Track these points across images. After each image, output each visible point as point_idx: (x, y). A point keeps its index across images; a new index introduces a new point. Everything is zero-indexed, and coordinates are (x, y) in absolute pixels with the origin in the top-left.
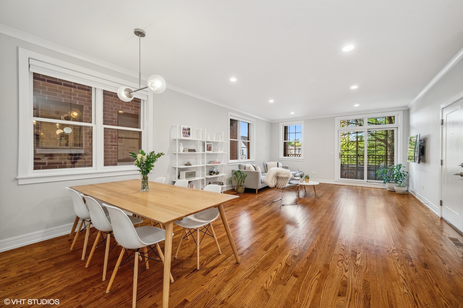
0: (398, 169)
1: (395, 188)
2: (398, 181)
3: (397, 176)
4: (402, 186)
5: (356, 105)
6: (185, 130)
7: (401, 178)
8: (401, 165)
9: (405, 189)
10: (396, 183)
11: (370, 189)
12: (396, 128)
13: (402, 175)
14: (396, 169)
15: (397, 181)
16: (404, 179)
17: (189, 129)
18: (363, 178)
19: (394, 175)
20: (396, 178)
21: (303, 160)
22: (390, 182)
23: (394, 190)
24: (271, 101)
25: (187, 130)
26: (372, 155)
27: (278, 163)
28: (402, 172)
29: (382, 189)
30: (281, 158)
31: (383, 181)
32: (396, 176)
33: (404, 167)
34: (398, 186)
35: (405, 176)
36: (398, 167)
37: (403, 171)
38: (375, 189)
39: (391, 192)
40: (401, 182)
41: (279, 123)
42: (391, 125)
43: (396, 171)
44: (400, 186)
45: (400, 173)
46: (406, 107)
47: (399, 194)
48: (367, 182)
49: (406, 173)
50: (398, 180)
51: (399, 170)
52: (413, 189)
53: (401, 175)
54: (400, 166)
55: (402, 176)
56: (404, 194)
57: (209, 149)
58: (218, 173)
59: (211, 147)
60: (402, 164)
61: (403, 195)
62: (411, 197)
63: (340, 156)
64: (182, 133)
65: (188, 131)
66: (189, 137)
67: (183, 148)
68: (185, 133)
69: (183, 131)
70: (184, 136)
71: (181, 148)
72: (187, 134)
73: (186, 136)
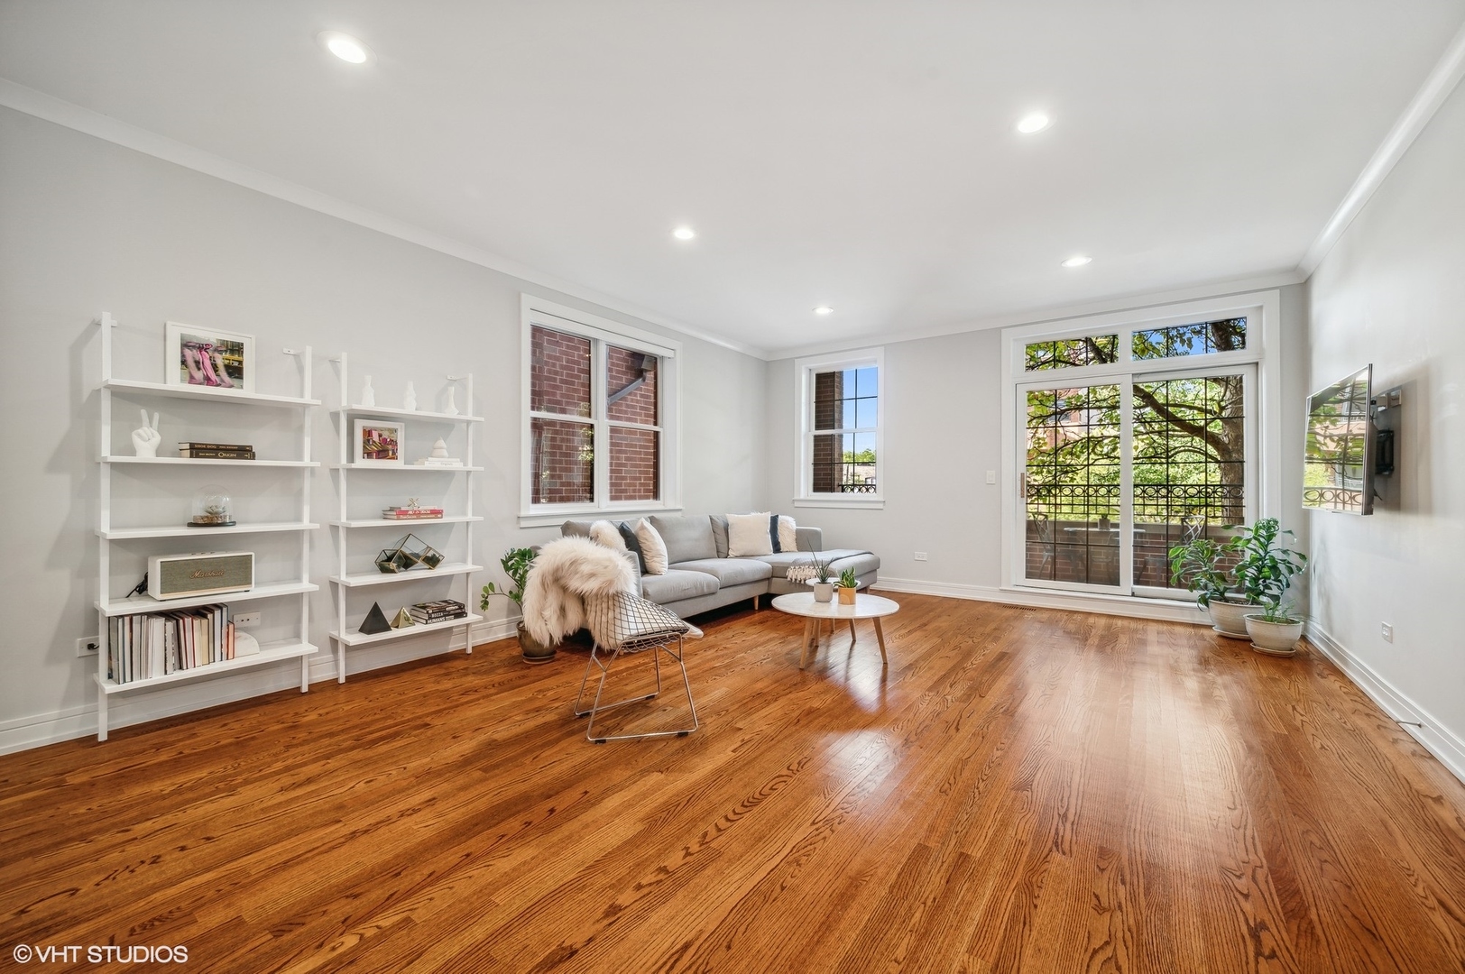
0: (1262, 540)
1: (1252, 628)
2: (1262, 593)
3: (1260, 570)
4: (1279, 621)
5: (1077, 262)
6: (202, 348)
7: (1276, 580)
8: (1276, 522)
9: (1294, 632)
10: (1255, 602)
11: (1140, 626)
12: (1251, 369)
13: (1281, 567)
14: (1253, 541)
15: (1258, 595)
16: (1288, 586)
17: (236, 349)
18: (1115, 581)
19: (1244, 567)
20: (1255, 580)
21: (881, 506)
22: (1227, 600)
23: (1246, 632)
24: (684, 234)
25: (220, 352)
26: (1157, 486)
27: (774, 520)
28: (1278, 556)
29: (1194, 626)
30: (802, 496)
31: (1197, 594)
32: (1251, 572)
33: (1290, 532)
34: (1264, 618)
35: (1291, 571)
36: (1263, 532)
37: (1285, 552)
38: (1165, 627)
39: (1233, 643)
40: (1276, 598)
41: (792, 360)
42: (1229, 357)
43: (1255, 550)
44: (1272, 619)
45: (1272, 559)
46: (1295, 270)
47: (1270, 655)
48: (1133, 595)
49: (1294, 559)
50: (1262, 588)
51: (1265, 547)
52: (1332, 634)
53: (1274, 568)
54: (1270, 529)
55: (1280, 573)
56: (1289, 658)
57: (382, 448)
58: (432, 561)
59: (394, 443)
60: (1279, 520)
61: (1286, 664)
62: (1326, 672)
63: (1022, 490)
64: (180, 363)
65: (228, 355)
66: (231, 386)
67: (157, 439)
68: (197, 363)
69: (183, 355)
70: (192, 380)
71: (139, 435)
72: (219, 372)
73: (208, 381)
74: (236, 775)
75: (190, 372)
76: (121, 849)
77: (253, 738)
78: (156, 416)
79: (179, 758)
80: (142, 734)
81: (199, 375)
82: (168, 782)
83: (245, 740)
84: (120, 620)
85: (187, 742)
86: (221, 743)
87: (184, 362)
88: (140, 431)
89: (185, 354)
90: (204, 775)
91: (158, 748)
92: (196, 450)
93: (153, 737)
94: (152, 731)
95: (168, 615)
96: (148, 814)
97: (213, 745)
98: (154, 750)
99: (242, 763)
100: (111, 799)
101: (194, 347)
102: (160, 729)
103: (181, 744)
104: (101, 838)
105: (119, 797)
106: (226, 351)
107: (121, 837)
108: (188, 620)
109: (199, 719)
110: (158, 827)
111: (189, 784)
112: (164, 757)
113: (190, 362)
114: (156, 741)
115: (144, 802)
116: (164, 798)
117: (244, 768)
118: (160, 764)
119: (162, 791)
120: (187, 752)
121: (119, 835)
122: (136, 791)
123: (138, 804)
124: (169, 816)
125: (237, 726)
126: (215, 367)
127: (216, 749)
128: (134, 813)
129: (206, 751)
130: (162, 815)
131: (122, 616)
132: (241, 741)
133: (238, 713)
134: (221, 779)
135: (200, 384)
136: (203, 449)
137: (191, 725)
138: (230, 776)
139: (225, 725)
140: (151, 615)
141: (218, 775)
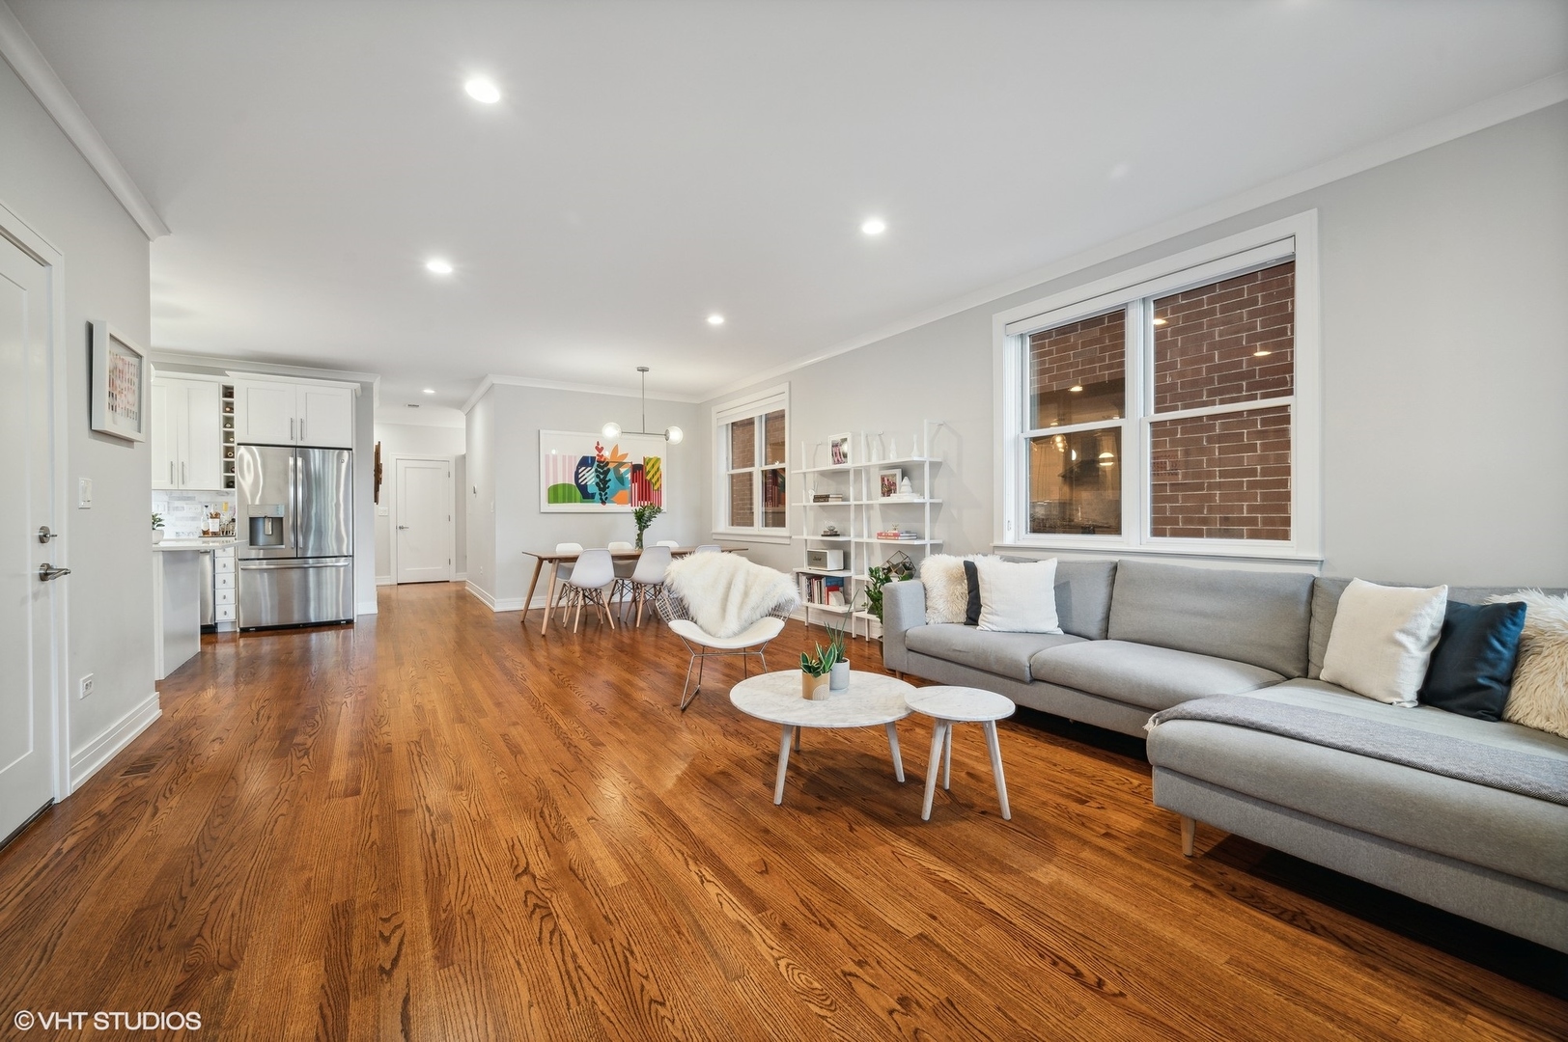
25: (842, 445)
66: (843, 462)
70: (835, 462)
73: (838, 461)
75: (834, 459)
87: (833, 454)
89: (833, 450)
101: (835, 445)
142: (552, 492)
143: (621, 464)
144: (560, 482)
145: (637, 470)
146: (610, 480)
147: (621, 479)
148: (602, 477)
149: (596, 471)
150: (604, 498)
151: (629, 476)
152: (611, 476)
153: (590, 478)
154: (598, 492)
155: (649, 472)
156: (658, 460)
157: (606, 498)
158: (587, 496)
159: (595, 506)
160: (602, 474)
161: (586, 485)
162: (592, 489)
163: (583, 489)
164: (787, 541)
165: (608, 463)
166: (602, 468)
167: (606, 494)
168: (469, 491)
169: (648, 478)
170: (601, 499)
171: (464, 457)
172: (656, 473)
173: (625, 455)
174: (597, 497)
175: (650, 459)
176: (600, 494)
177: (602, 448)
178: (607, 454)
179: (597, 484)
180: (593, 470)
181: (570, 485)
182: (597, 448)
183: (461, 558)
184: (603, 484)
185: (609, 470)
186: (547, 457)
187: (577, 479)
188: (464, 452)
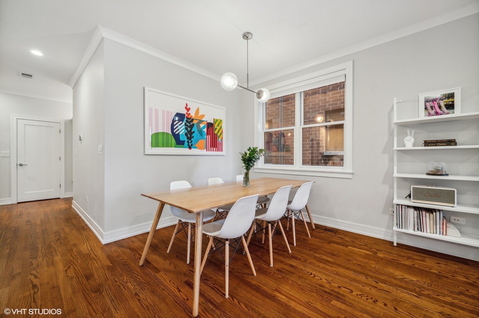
6: (434, 100)
17: (451, 96)
25: (442, 100)
64: (424, 109)
65: (446, 100)
66: (448, 113)
67: (413, 140)
68: (432, 107)
69: (426, 106)
70: (430, 115)
71: (406, 139)
72: (442, 109)
73: (437, 113)
74: (426, 289)
75: (428, 112)
76: (371, 288)
77: (447, 277)
78: (413, 131)
79: (412, 267)
80: (408, 250)
81: (433, 112)
82: (402, 274)
83: (442, 276)
84: (398, 206)
85: (419, 262)
86: (431, 271)
87: (426, 108)
88: (406, 138)
89: (426, 105)
90: (415, 280)
91: (409, 258)
92: (427, 143)
93: (410, 253)
94: (411, 250)
95: (416, 208)
96: (387, 281)
97: (427, 269)
98: (407, 258)
99: (433, 286)
100: (382, 268)
101: (430, 101)
102: (414, 251)
103: (417, 261)
104: (370, 279)
105: (385, 269)
106: (445, 99)
107: (374, 284)
108: (424, 213)
109: (430, 255)
110: (385, 289)
111: (407, 280)
112: (407, 263)
113: (429, 107)
114: (409, 255)
115: (389, 276)
116: (396, 279)
117: (432, 288)
118: (404, 265)
119: (397, 276)
120: (416, 266)
121: (374, 282)
122: (391, 270)
123: (387, 275)
124: (391, 288)
125: (443, 266)
126: (440, 107)
127: (427, 272)
128: (383, 278)
129: (423, 270)
130: (390, 285)
131: (399, 205)
132: (440, 275)
133: (449, 261)
134: (420, 287)
135: (433, 116)
136: (430, 142)
137: (426, 256)
138: (424, 287)
139: (439, 263)
140: (409, 207)
141: (419, 283)
142: (154, 138)
143: (201, 121)
144: (160, 131)
145: (210, 126)
146: (194, 132)
147: (200, 132)
148: (189, 129)
149: (186, 125)
150: (190, 144)
151: (205, 130)
152: (195, 129)
153: (181, 129)
154: (186, 140)
155: (216, 128)
156: (221, 121)
157: (192, 145)
158: (179, 143)
159: (184, 151)
160: (189, 127)
161: (178, 134)
162: (183, 138)
163: (176, 137)
164: (350, 176)
165: (193, 120)
166: (189, 123)
167: (192, 142)
168: (76, 139)
169: (216, 132)
170: (188, 145)
171: (71, 121)
172: (220, 129)
173: (203, 116)
174: (186, 143)
175: (217, 120)
176: (188, 142)
177: (189, 109)
178: (192, 113)
179: (186, 134)
180: (184, 124)
181: (167, 134)
182: (186, 108)
183: (69, 184)
184: (190, 134)
185: (193, 125)
186: (151, 110)
187: (172, 129)
188: (70, 117)
